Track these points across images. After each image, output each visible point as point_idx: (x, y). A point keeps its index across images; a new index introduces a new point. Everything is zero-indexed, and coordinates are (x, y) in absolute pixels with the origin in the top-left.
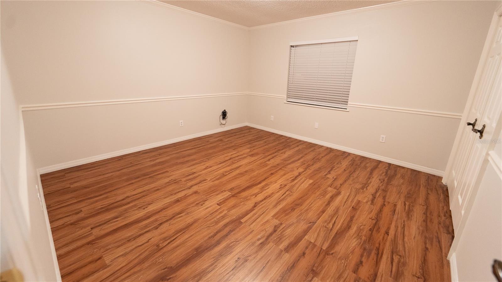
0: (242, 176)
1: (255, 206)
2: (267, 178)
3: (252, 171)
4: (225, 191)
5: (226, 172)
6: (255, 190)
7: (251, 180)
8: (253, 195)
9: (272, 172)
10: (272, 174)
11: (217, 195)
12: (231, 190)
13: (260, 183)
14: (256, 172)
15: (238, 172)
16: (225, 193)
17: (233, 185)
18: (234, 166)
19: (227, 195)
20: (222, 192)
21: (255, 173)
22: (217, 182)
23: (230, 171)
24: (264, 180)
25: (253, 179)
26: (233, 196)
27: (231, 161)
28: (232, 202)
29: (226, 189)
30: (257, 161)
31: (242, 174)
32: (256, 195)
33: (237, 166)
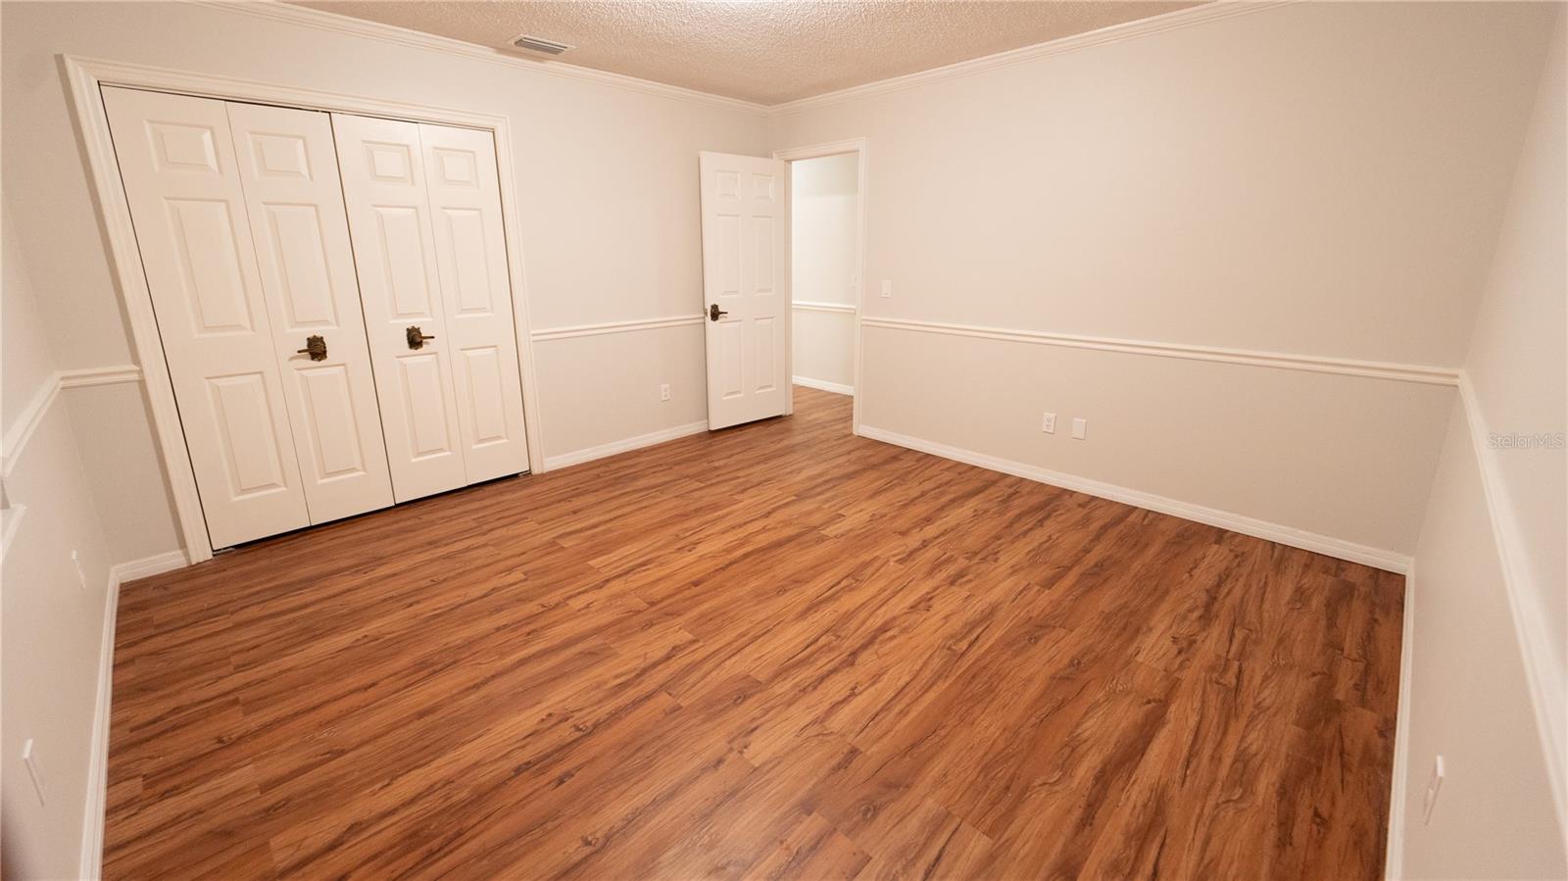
0: (796, 573)
1: (770, 513)
2: (721, 569)
3: (760, 595)
4: (836, 536)
5: (850, 589)
6: (763, 540)
7: (769, 562)
8: (769, 530)
9: (695, 590)
10: (696, 584)
11: (851, 530)
12: (822, 539)
13: (746, 556)
14: (748, 588)
15: (811, 590)
16: (834, 533)
17: (819, 551)
18: (826, 616)
19: (828, 530)
20: (842, 535)
21: (754, 584)
22: (866, 557)
23: (838, 592)
24: (731, 564)
25: (762, 566)
26: (815, 528)
27: (848, 645)
28: (815, 519)
29: (836, 540)
30: (729, 644)
31: (797, 581)
32: (764, 530)
33: (818, 616)
